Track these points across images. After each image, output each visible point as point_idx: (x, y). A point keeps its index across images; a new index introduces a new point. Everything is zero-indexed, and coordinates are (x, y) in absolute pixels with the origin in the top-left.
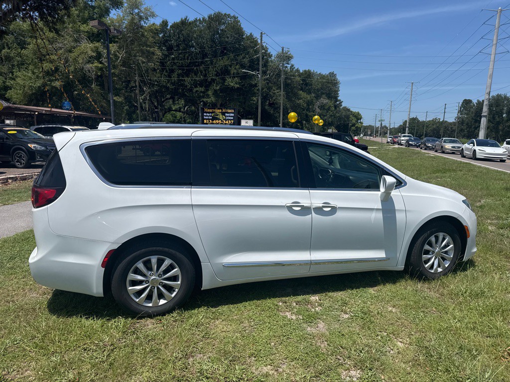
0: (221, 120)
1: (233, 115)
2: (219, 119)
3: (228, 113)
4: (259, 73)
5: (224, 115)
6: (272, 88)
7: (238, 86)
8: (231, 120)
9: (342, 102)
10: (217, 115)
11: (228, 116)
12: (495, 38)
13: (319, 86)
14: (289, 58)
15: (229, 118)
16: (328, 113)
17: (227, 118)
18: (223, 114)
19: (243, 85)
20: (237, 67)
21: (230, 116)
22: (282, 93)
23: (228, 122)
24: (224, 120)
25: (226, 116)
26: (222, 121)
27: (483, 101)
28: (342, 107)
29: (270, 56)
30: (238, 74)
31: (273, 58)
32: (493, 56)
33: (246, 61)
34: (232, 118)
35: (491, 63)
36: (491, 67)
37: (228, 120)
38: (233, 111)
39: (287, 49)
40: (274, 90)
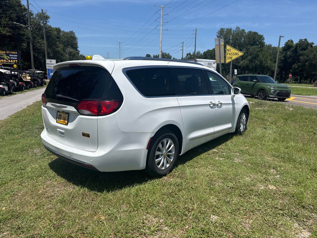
0: (5, 59)
1: (17, 56)
2: (4, 59)
3: (11, 54)
4: (28, 26)
5: (9, 56)
6: (36, 38)
7: (9, 34)
8: (15, 60)
9: (80, 51)
10: (2, 56)
11: (12, 57)
12: (161, 22)
13: (66, 39)
14: (47, 18)
15: (13, 58)
16: (74, 58)
17: (11, 58)
18: (7, 55)
19: (13, 34)
20: (7, 19)
21: (14, 57)
22: (45, 41)
23: (13, 61)
24: (8, 59)
25: (10, 57)
26: (7, 60)
27: (159, 55)
28: (80, 54)
29: (32, 15)
30: (9, 25)
31: (34, 16)
32: (161, 31)
33: (14, 16)
34: (16, 58)
35: (161, 35)
36: (161, 37)
37: (13, 59)
38: (16, 53)
39: (45, 11)
40: (38, 40)
